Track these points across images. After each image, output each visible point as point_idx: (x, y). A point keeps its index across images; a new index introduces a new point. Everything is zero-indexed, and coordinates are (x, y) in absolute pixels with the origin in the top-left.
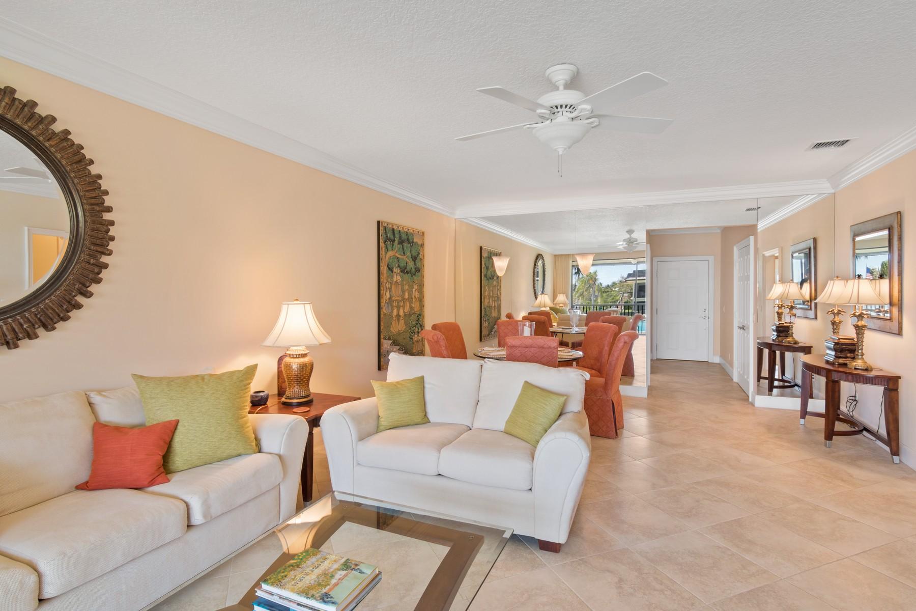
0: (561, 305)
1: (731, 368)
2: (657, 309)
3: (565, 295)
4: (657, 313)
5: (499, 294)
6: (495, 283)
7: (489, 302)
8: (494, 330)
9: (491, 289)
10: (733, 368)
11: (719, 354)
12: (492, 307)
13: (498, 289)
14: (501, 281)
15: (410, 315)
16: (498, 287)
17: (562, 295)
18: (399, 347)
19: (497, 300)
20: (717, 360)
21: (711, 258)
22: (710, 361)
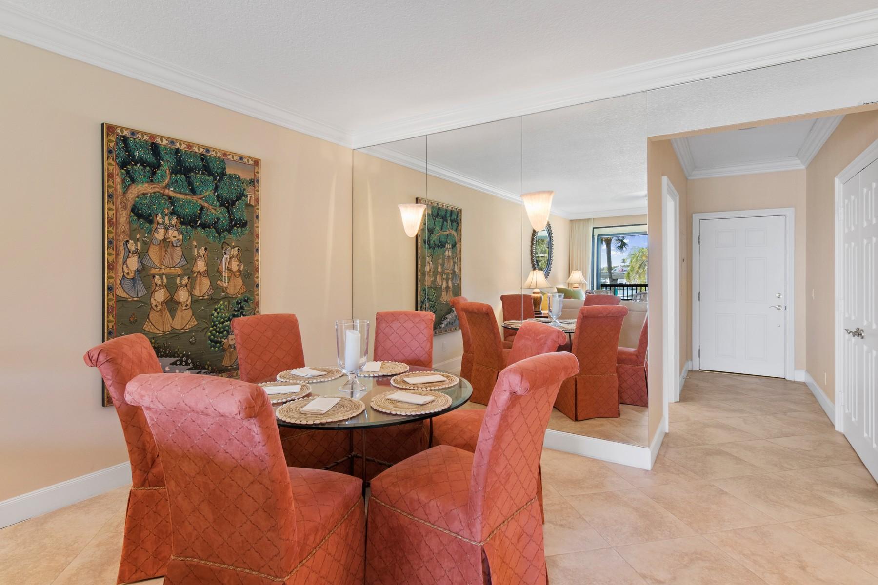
0: (576, 285)
1: (828, 401)
2: (699, 294)
3: (580, 272)
4: (699, 300)
5: (456, 269)
6: (448, 253)
7: (435, 281)
8: (445, 322)
9: (440, 261)
10: (833, 401)
11: (806, 369)
12: (441, 288)
13: (454, 263)
14: (460, 251)
15: (213, 300)
16: (456, 260)
17: (577, 271)
18: (173, 360)
19: (452, 279)
20: (800, 376)
21: (790, 212)
22: (787, 378)
